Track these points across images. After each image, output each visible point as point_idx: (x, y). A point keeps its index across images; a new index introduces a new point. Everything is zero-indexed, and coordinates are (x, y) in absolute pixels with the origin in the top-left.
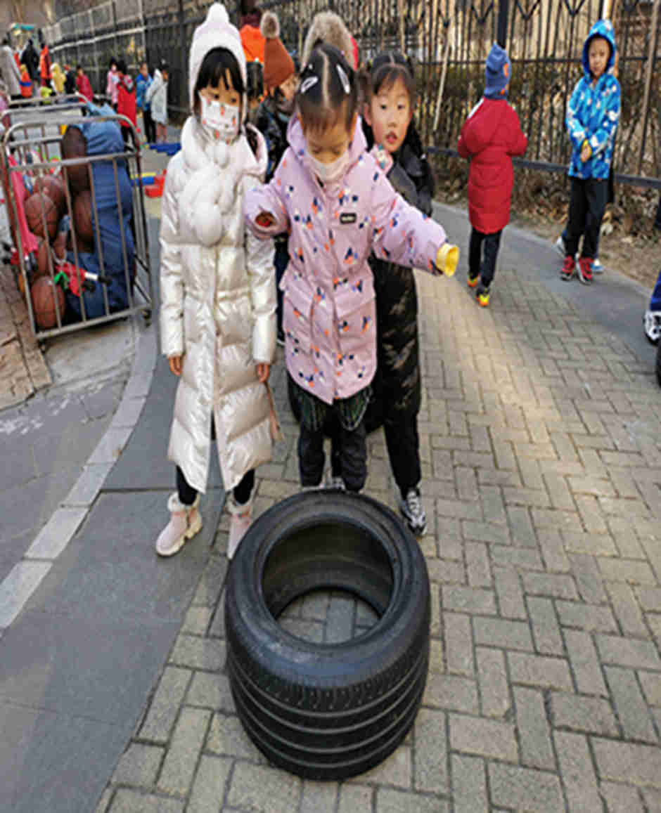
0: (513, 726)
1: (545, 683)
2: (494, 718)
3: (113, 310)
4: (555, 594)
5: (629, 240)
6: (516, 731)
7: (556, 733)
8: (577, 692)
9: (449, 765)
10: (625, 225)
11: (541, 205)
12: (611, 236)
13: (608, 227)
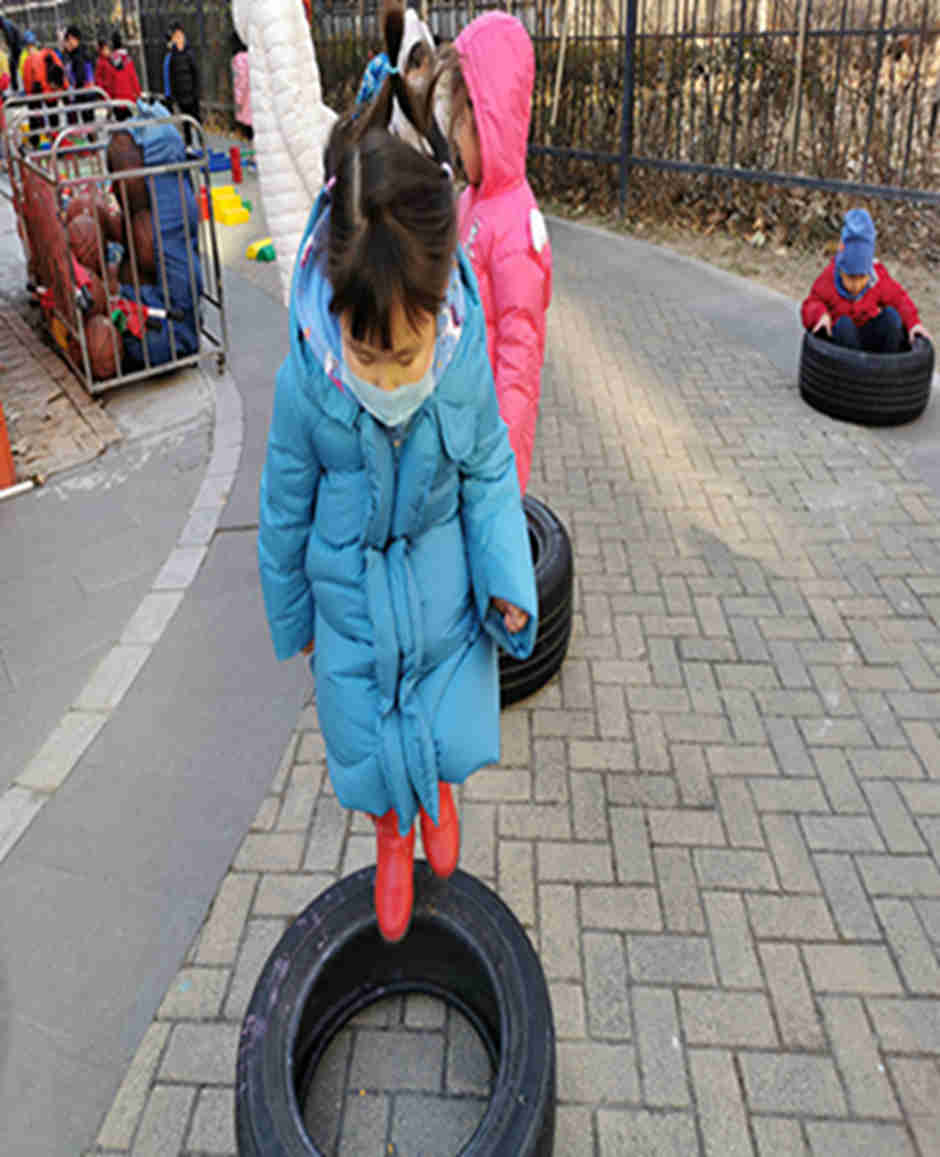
0: (647, 663)
1: (676, 633)
2: (630, 659)
3: (180, 355)
4: (687, 573)
5: (782, 251)
6: (650, 665)
8: (703, 636)
9: (593, 692)
10: (779, 234)
11: (683, 215)
12: (763, 248)
13: (759, 238)
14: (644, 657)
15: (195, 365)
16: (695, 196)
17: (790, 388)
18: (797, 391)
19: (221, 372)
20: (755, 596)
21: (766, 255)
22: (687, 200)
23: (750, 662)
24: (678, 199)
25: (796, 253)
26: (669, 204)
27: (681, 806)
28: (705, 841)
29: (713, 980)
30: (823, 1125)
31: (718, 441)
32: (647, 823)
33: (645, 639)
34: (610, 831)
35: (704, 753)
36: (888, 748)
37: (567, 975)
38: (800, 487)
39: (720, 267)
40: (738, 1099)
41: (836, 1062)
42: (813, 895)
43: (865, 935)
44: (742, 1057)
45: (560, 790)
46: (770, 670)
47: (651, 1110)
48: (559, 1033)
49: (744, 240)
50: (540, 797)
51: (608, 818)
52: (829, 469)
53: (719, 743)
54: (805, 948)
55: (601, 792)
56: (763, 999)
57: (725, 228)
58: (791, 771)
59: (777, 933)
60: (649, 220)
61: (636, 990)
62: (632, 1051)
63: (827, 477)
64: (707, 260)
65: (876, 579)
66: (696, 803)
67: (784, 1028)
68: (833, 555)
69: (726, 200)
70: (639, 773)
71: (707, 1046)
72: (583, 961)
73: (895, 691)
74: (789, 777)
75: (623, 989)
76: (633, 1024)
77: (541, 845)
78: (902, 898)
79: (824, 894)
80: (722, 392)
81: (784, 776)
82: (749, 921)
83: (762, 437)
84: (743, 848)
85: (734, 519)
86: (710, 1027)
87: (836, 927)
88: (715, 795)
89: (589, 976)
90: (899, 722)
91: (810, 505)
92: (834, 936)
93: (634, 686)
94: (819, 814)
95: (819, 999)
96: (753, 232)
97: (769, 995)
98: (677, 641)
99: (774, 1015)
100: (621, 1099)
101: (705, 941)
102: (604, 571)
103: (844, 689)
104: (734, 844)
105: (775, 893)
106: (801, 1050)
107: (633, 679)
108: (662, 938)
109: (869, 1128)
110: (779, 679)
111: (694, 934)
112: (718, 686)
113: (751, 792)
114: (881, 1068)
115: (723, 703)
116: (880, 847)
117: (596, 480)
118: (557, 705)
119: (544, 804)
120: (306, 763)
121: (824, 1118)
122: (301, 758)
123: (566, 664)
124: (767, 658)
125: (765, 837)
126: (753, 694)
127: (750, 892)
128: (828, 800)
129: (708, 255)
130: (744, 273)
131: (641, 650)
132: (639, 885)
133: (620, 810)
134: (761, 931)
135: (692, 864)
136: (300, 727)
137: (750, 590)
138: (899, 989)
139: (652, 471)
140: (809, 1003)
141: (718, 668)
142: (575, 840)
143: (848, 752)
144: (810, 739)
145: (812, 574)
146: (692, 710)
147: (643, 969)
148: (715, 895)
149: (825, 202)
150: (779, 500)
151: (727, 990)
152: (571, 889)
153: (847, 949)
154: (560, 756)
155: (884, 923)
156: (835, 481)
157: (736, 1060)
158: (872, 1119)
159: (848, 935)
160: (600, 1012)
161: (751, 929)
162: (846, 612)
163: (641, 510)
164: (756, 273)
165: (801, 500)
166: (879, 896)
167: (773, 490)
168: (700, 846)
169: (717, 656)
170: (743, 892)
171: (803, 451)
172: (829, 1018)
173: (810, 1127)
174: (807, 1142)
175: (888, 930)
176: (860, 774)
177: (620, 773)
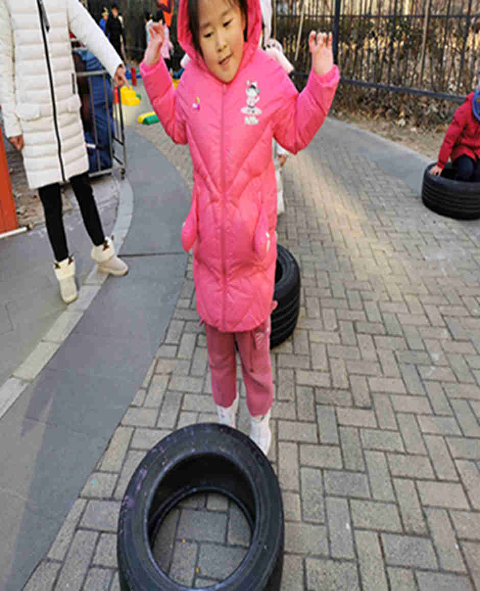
0: (338, 333)
1: (354, 319)
2: (329, 331)
3: (103, 169)
5: (414, 129)
7: (358, 335)
8: (368, 322)
9: (309, 346)
10: (412, 121)
11: (363, 109)
12: (404, 127)
13: (402, 122)
14: (336, 330)
15: (110, 174)
16: (369, 99)
17: (417, 198)
18: (420, 200)
19: (123, 178)
20: (396, 302)
21: (405, 131)
22: (365, 101)
23: (392, 335)
24: (360, 100)
25: (421, 131)
26: (355, 103)
27: (354, 406)
28: (366, 426)
29: (369, 496)
30: (425, 574)
31: (378, 223)
32: (336, 414)
33: (338, 320)
34: (316, 417)
35: (367, 381)
36: (465, 383)
37: (292, 488)
38: (421, 249)
39: (382, 136)
40: (380, 557)
41: (433, 541)
42: (423, 455)
43: (449, 478)
44: (383, 536)
45: (291, 394)
46: (403, 340)
47: (335, 560)
48: (286, 517)
49: (394, 123)
50: (280, 398)
51: (315, 410)
52: (436, 240)
53: (375, 376)
54: (418, 482)
55: (312, 397)
56: (395, 507)
57: (385, 116)
58: (412, 392)
59: (403, 474)
60: (345, 111)
61: (327, 498)
62: (325, 528)
63: (435, 244)
64: (374, 132)
65: (460, 297)
66: (361, 405)
67: (405, 522)
68: (438, 283)
69: (385, 102)
70: (332, 388)
71: (364, 529)
72: (300, 482)
73: (468, 354)
74: (412, 395)
75: (321, 497)
76: (326, 515)
77: (280, 422)
78: (471, 460)
79: (428, 455)
80: (381, 199)
81: (408, 394)
82: (388, 467)
83: (402, 222)
84: (386, 430)
85: (386, 264)
86: (366, 519)
87: (435, 472)
88: (372, 402)
89: (304, 491)
90: (471, 370)
91: (426, 258)
92: (433, 477)
93: (331, 344)
94: (427, 415)
95: (424, 509)
96: (399, 119)
97: (398, 505)
98: (354, 323)
99: (400, 516)
100: (318, 553)
101: (365, 476)
102: (317, 286)
103: (442, 353)
104: (382, 427)
105: (402, 454)
106: (414, 534)
107: (331, 341)
108: (342, 473)
109: (450, 577)
110: (408, 345)
111: (359, 472)
112: (376, 347)
113: (391, 402)
114: (457, 547)
115: (378, 356)
116: (459, 433)
117: (315, 240)
118: (291, 352)
119: (283, 401)
120: (160, 374)
121: (426, 570)
122: (157, 371)
123: (296, 332)
124: (401, 333)
125: (398, 424)
126: (394, 352)
127: (390, 452)
128: (432, 408)
129: (375, 129)
130: (394, 140)
131: (335, 326)
132: (332, 445)
133: (321, 406)
134: (395, 473)
135: (359, 436)
136: (157, 356)
137: (394, 299)
138: (467, 507)
139: (343, 237)
140: (419, 511)
141: (376, 338)
142: (298, 420)
143: (443, 384)
144: (423, 377)
145: (427, 292)
146: (362, 359)
147: (332, 488)
148: (371, 453)
149: (437, 105)
150: (409, 255)
151: (376, 501)
152: (295, 446)
153: (440, 484)
154: (291, 377)
155: (460, 472)
156: (439, 246)
157: (380, 538)
158: (450, 572)
159: (441, 477)
160: (309, 508)
161: (390, 471)
162: (444, 313)
163: (337, 256)
164: (400, 140)
165: (421, 255)
166: (458, 458)
167: (407, 250)
168: (363, 427)
169: (374, 332)
170: (385, 452)
171: (423, 230)
172: (429, 519)
173: (418, 574)
174: (416, 582)
175: (462, 476)
176: (449, 395)
177: (322, 388)
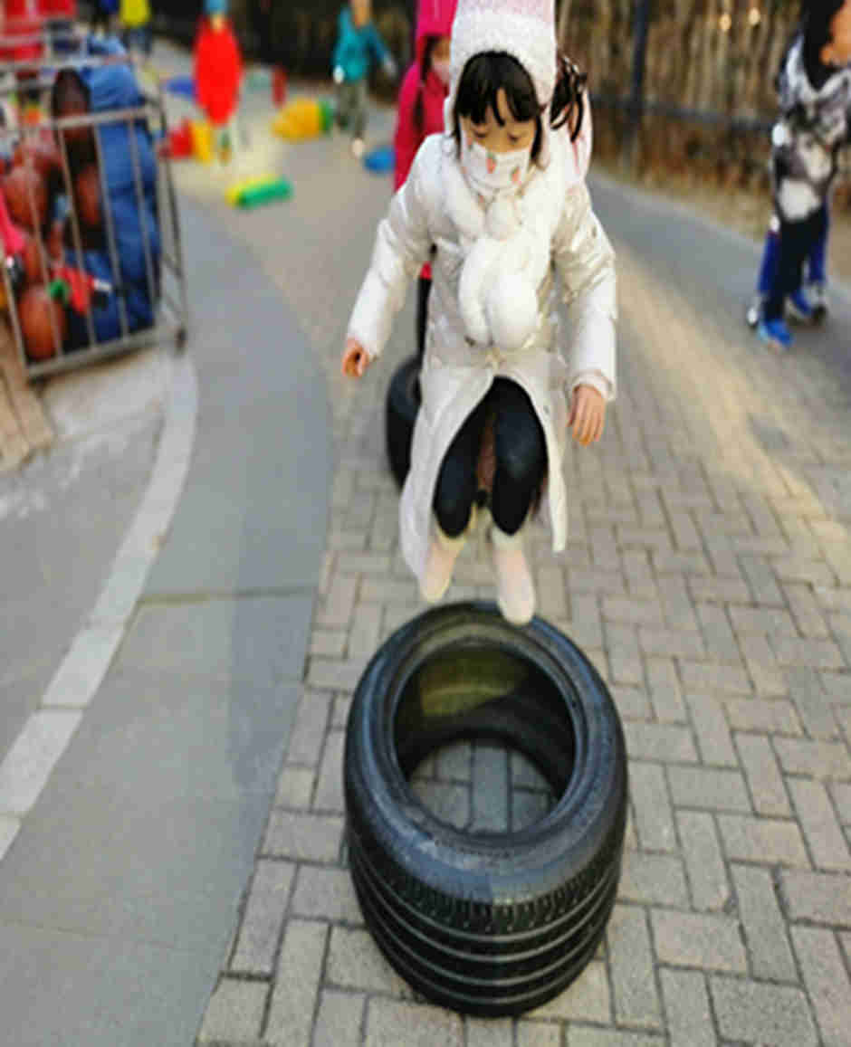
0: (736, 923)
1: (772, 858)
2: (710, 911)
4: (772, 728)
6: (741, 928)
7: (794, 930)
8: (814, 868)
9: (659, 985)
93: (722, 975)
98: (777, 877)
107: (721, 965)
131: (724, 892)
141: (845, 939)
